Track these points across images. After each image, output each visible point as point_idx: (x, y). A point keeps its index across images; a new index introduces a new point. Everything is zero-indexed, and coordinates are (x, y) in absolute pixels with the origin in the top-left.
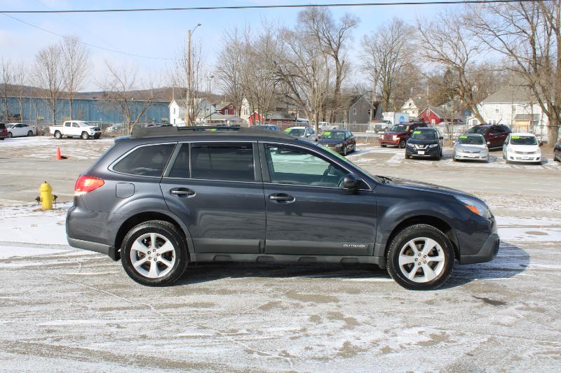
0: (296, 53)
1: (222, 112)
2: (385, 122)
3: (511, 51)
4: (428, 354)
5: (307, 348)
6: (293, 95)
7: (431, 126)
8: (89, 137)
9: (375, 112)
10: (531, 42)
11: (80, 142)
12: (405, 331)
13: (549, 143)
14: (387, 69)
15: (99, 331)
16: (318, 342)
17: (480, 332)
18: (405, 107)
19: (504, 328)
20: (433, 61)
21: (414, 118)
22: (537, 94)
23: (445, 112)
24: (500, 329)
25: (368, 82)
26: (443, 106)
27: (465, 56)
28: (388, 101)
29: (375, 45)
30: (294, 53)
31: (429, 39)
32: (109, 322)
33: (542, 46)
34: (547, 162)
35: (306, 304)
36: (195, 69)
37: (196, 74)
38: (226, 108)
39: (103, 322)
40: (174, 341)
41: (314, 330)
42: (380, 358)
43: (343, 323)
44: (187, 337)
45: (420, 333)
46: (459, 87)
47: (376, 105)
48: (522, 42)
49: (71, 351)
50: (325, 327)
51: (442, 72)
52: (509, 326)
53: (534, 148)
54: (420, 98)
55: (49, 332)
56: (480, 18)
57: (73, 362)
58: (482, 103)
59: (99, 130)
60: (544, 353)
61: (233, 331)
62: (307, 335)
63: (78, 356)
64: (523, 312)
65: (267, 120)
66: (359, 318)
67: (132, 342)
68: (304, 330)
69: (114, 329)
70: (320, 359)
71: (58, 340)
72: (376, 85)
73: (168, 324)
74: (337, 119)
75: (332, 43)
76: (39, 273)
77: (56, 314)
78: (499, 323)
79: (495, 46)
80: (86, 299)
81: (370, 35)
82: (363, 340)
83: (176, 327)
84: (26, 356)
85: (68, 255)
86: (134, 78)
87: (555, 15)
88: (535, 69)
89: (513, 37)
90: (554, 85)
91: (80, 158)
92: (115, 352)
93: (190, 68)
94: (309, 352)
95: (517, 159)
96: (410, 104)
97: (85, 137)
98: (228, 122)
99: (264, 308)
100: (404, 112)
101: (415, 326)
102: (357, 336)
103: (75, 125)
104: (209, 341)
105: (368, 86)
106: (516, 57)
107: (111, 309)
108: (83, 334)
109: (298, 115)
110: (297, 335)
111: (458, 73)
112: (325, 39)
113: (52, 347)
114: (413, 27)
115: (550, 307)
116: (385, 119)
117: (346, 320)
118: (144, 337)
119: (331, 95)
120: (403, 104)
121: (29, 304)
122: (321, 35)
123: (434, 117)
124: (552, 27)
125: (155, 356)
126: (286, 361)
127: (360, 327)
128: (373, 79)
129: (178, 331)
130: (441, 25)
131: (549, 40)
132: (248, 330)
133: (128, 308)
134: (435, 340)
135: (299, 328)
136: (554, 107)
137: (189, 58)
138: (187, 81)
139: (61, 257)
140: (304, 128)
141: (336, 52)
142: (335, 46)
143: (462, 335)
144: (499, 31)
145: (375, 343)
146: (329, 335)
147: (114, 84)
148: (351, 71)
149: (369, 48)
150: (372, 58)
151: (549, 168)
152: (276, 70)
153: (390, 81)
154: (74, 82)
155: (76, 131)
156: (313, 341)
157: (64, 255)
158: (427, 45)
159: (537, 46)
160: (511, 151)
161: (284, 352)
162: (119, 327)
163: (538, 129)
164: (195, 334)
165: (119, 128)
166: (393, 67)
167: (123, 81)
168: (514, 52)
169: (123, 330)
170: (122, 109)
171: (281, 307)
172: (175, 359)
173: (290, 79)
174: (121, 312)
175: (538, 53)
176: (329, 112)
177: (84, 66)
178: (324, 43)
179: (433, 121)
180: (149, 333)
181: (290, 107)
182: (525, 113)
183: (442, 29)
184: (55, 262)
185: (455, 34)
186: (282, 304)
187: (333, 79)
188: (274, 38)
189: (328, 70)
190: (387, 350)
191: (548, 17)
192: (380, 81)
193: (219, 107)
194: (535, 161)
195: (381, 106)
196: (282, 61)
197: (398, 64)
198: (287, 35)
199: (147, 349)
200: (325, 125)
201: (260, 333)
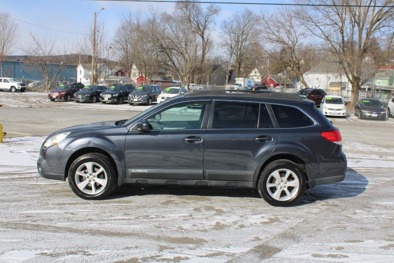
0: (173, 32)
1: (117, 74)
2: (237, 85)
3: (327, 37)
4: (267, 228)
5: (194, 225)
6: (170, 63)
7: (271, 89)
8: (17, 91)
9: (230, 77)
10: (340, 31)
11: (10, 94)
12: (253, 216)
13: (352, 103)
14: (239, 46)
15: (61, 216)
16: (200, 222)
17: (298, 217)
18: (251, 74)
19: (313, 215)
20: (272, 42)
21: (258, 82)
22: (344, 68)
23: (281, 78)
24: (310, 216)
25: (225, 55)
26: (279, 74)
27: (295, 39)
28: (239, 70)
29: (231, 28)
30: (171, 32)
31: (270, 26)
32: (65, 211)
33: (349, 34)
34: (349, 116)
35: (190, 201)
36: (99, 41)
37: (99, 45)
38: (120, 71)
39: (62, 212)
40: (110, 222)
41: (197, 215)
42: (238, 230)
43: (215, 212)
44: (118, 219)
45: (262, 217)
46: (290, 61)
47: (231, 72)
48: (335, 31)
49: (46, 227)
50: (204, 214)
51: (278, 50)
52: (316, 214)
53: (341, 106)
54: (262, 68)
55: (28, 217)
56: (305, 12)
57: (49, 233)
58: (307, 73)
59: (24, 85)
60: (335, 227)
61: (146, 216)
62: (193, 218)
63: (51, 230)
64: (325, 207)
65: (152, 81)
66: (224, 209)
67: (84, 222)
68: (191, 216)
69: (70, 215)
70: (202, 231)
71: (35, 221)
72: (231, 57)
73: (105, 212)
74: (202, 81)
75: (200, 26)
76: (8, 183)
77: (29, 207)
78: (310, 213)
79: (316, 33)
80: (46, 198)
81: (228, 21)
82: (228, 221)
83: (109, 214)
84: (18, 230)
85: (24, 172)
86: (52, 47)
87: (357, 13)
88: (343, 50)
89: (328, 28)
90: (356, 62)
91: (12, 106)
92: (75, 228)
93: (95, 41)
94: (195, 227)
95: (329, 113)
96: (255, 72)
97: (13, 90)
98: (121, 82)
99: (163, 204)
100: (251, 78)
101: (259, 214)
102: (224, 219)
103: (5, 81)
104: (132, 222)
105: (226, 58)
106: (331, 42)
107: (65, 204)
108: (51, 218)
109: (173, 78)
110: (187, 218)
111: (290, 51)
112: (195, 22)
113: (33, 225)
114: (259, 17)
115: (341, 204)
116: (237, 82)
117: (216, 210)
118: (90, 219)
119: (198, 64)
120: (250, 72)
121: (8, 201)
122: (192, 19)
123: (273, 82)
124: (355, 21)
125: (100, 229)
126: (182, 232)
127: (226, 214)
128: (228, 52)
129: (111, 216)
130: (279, 16)
131: (353, 31)
132: (156, 216)
133: (76, 204)
134: (272, 221)
135: (187, 215)
136: (356, 78)
137: (95, 34)
138: (92, 51)
139: (20, 174)
140: (179, 88)
141: (203, 33)
142: (201, 28)
143: (288, 218)
144: (319, 23)
145: (235, 223)
146: (206, 218)
147: (36, 51)
148: (213, 47)
149: (227, 30)
150: (229, 37)
151: (351, 120)
152: (158, 44)
153: (241, 55)
154: (5, 47)
155: (7, 86)
156: (197, 222)
157: (22, 172)
158: (268, 30)
159: (345, 35)
160: (326, 108)
161: (180, 227)
162: (72, 214)
163: (345, 93)
164: (123, 218)
165: (38, 84)
166: (244, 44)
167: (44, 49)
168: (329, 37)
169: (76, 216)
170: (42, 70)
171: (175, 203)
172: (113, 231)
173: (168, 51)
174: (72, 206)
175: (346, 39)
176: (196, 77)
177: (13, 37)
178: (194, 25)
179: (272, 85)
180: (93, 217)
181: (168, 72)
182: (336, 81)
183: (279, 19)
184: (17, 176)
185: (288, 23)
186: (175, 202)
187: (200, 53)
188: (158, 21)
189: (197, 45)
190: (242, 226)
191: (352, 14)
192: (233, 54)
193: (115, 71)
194: (341, 115)
195: (234, 73)
196: (163, 38)
197: (247, 43)
198: (167, 18)
199: (94, 226)
200: (193, 86)
201: (163, 217)
